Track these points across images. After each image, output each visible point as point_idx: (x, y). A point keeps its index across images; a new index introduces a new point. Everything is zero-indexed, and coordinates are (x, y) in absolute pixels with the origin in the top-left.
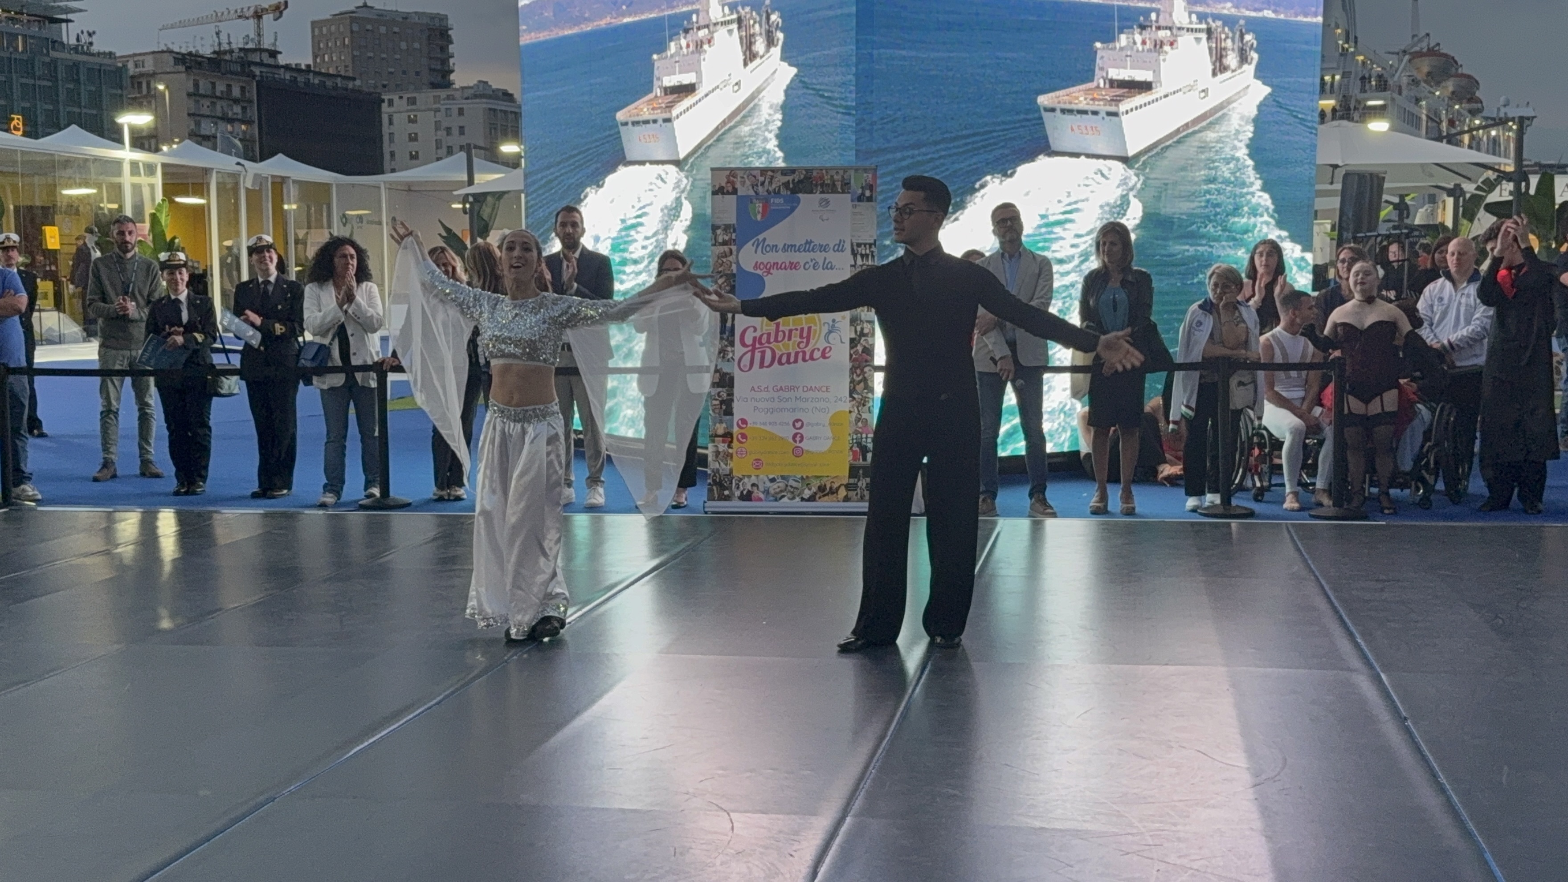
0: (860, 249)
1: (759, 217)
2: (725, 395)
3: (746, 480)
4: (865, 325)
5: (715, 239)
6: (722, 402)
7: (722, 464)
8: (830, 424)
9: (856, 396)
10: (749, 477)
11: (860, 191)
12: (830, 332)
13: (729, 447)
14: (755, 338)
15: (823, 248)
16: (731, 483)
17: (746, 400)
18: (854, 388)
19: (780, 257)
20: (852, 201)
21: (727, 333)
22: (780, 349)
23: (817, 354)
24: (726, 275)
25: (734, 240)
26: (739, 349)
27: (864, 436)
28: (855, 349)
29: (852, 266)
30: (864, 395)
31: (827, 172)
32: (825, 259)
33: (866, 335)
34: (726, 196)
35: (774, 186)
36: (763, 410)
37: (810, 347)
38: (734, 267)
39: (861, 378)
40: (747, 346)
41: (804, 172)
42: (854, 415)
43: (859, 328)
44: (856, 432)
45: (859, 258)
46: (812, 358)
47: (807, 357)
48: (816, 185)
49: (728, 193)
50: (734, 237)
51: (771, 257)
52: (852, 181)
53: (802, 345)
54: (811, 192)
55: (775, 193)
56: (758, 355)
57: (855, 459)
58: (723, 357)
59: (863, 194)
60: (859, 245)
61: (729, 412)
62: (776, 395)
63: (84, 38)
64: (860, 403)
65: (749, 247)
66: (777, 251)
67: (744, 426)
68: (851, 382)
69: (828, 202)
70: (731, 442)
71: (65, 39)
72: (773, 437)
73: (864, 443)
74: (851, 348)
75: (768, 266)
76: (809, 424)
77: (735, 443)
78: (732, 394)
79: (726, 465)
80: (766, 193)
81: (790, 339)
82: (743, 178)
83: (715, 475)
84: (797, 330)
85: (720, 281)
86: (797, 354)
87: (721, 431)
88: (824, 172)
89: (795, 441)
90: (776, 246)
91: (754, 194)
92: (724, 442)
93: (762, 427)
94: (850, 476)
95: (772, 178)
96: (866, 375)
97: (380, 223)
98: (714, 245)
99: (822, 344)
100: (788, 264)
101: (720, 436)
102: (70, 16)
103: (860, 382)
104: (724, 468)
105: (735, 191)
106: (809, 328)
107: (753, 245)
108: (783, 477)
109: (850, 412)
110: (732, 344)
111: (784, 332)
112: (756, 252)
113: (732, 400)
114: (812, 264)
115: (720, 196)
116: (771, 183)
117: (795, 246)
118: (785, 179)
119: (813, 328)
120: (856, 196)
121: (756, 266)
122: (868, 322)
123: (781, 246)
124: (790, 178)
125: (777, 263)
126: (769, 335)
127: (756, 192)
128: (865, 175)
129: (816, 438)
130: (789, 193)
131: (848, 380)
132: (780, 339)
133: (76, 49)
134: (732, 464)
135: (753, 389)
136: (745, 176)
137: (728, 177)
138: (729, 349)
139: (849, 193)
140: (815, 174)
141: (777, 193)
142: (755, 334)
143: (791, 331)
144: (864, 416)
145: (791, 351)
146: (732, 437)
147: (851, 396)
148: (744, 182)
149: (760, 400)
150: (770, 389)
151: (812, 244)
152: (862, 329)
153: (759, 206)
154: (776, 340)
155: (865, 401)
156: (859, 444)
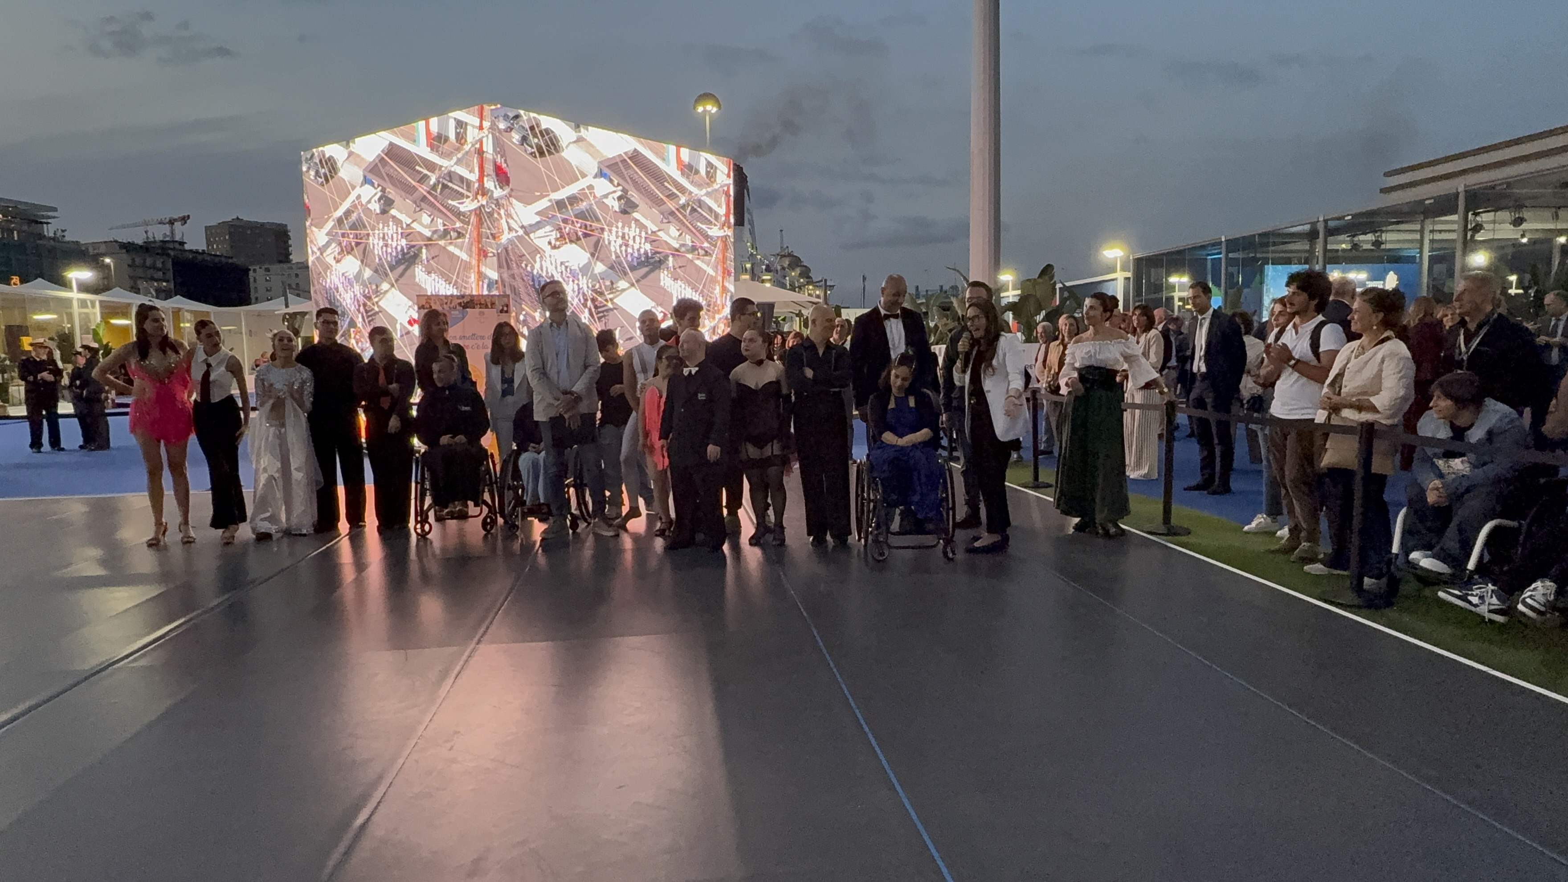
11: (501, 307)
20: (497, 312)
31: (482, 297)
35: (453, 304)
41: (470, 297)
49: (427, 309)
52: (497, 302)
54: (474, 308)
55: (454, 308)
59: (503, 309)
63: (59, 233)
69: (483, 313)
71: (46, 233)
88: (480, 297)
97: (241, 333)
102: (49, 221)
114: (476, 346)
116: (451, 303)
118: (458, 301)
120: (499, 310)
124: (462, 301)
127: (443, 308)
128: (504, 299)
130: (462, 308)
133: (54, 239)
136: (436, 300)
137: (426, 300)
140: (476, 298)
151: (476, 336)
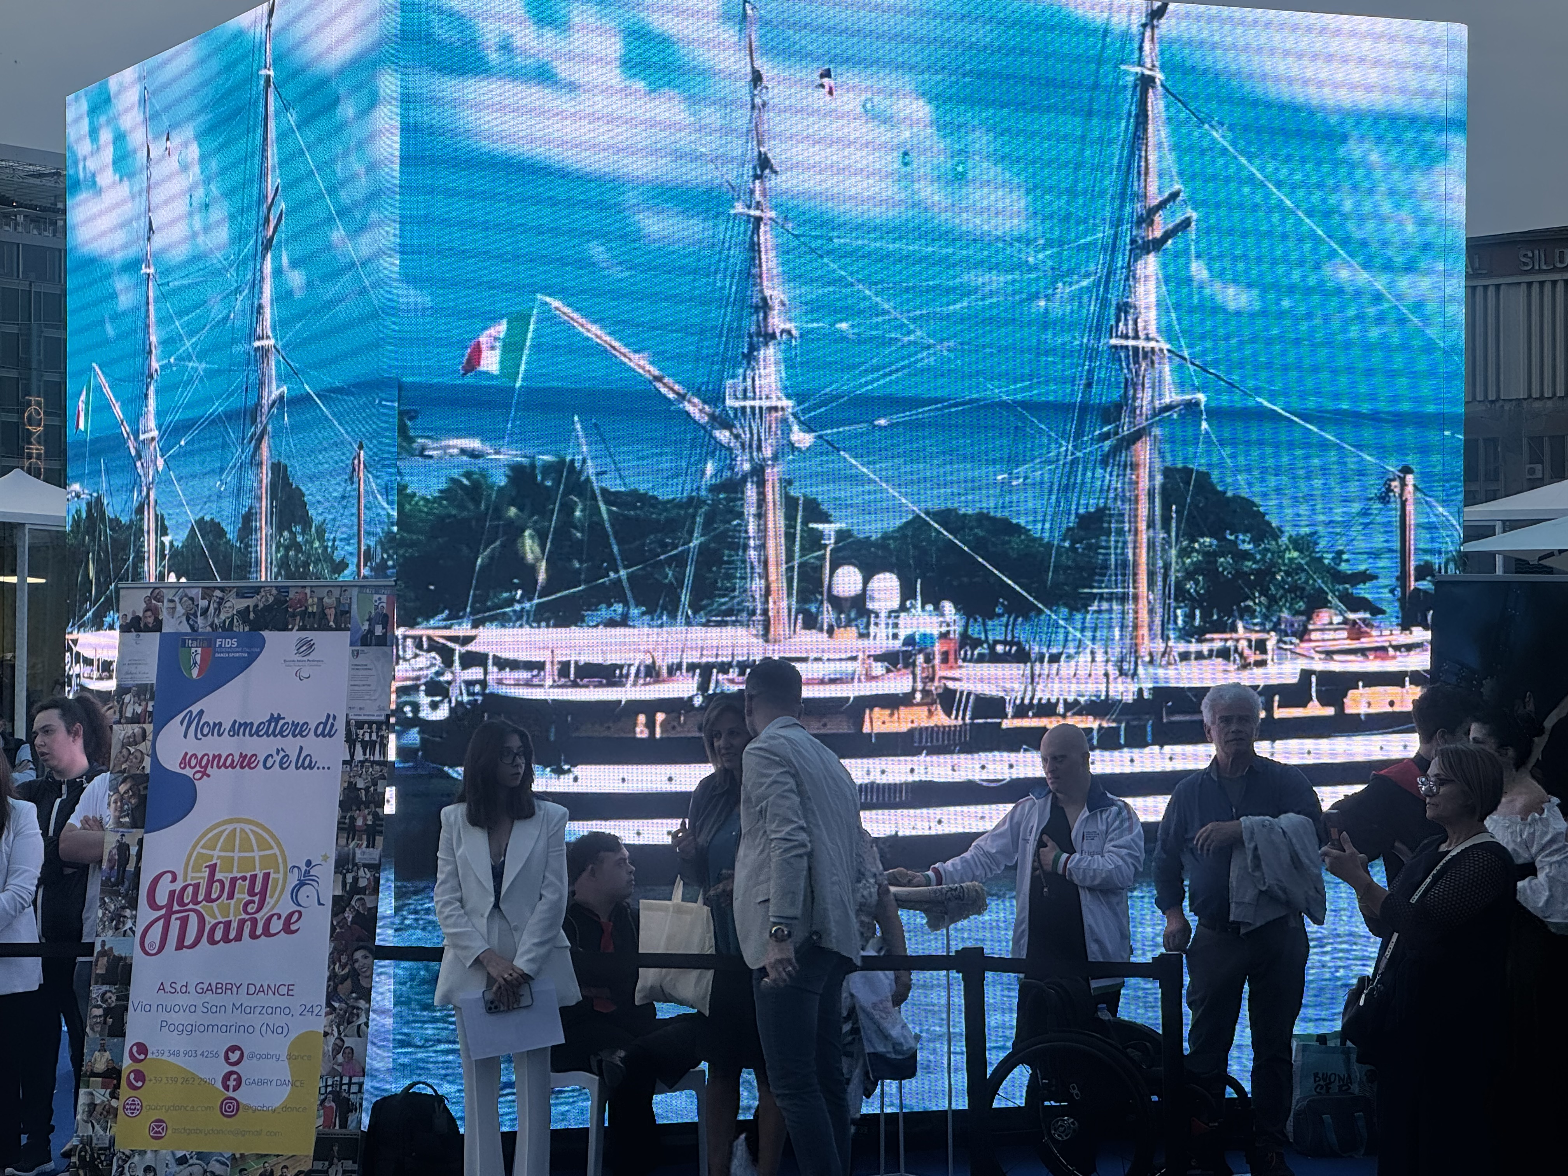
0: (361, 732)
1: (195, 673)
2: (114, 998)
3: (137, 1158)
4: (361, 873)
5: (121, 712)
6: (108, 1012)
7: (97, 1127)
8: (290, 1057)
9: (336, 1005)
10: (142, 1153)
11: (366, 627)
12: (302, 884)
13: (114, 1095)
14: (172, 894)
15: (299, 730)
16: (111, 1165)
17: (147, 1008)
18: (335, 988)
19: (226, 746)
20: (352, 644)
21: (127, 884)
22: (214, 914)
23: (276, 925)
24: (133, 777)
25: (151, 713)
26: (145, 914)
27: (346, 1080)
28: (341, 916)
29: (345, 762)
30: (351, 1002)
31: (312, 592)
32: (301, 748)
33: (363, 891)
34: (141, 634)
35: (223, 616)
36: (176, 1028)
37: (265, 910)
38: (147, 762)
39: (347, 970)
40: (161, 908)
41: (274, 591)
42: (332, 1040)
43: (349, 878)
44: (333, 1073)
45: (358, 747)
46: (267, 932)
47: (259, 931)
48: (294, 616)
49: (147, 629)
50: (150, 709)
51: (212, 745)
52: (354, 607)
53: (251, 908)
54: (285, 629)
55: (223, 628)
56: (175, 925)
57: (329, 1123)
58: (117, 928)
59: (371, 631)
60: (360, 725)
61: (118, 1030)
62: (198, 1000)
64: (343, 1017)
65: (175, 727)
66: (220, 735)
67: (142, 1057)
68: (329, 979)
69: (311, 646)
70: (118, 1086)
72: (189, 1079)
73: (344, 1094)
74: (334, 914)
75: (203, 763)
76: (252, 1056)
77: (124, 1090)
78: (127, 998)
79: (105, 1130)
80: (209, 629)
81: (231, 896)
82: (172, 601)
83: (83, 1149)
84: (244, 879)
85: (122, 788)
86: (242, 923)
87: (100, 1067)
88: (308, 591)
89: (227, 1088)
90: (220, 724)
91: (189, 631)
92: (104, 1086)
93: (172, 1059)
94: (318, 1156)
95: (221, 601)
96: (356, 965)
98: (119, 722)
99: (286, 907)
100: (236, 759)
101: (97, 1075)
103: (344, 979)
104: (99, 1135)
105: (157, 627)
106: (267, 876)
107: (182, 723)
108: (200, 1156)
109: (326, 1034)
110: (133, 904)
111: (222, 883)
112: (185, 736)
113: (127, 1009)
114: (278, 759)
115: (134, 634)
116: (218, 610)
117: (252, 724)
118: (242, 604)
119: (272, 876)
120: (359, 636)
121: (185, 762)
122: (365, 866)
123: (227, 726)
124: (250, 602)
125: (220, 756)
126: (197, 886)
127: (192, 627)
128: (376, 597)
129: (262, 1082)
130: (247, 629)
131: (327, 974)
132: (214, 896)
134: (115, 1129)
135: (162, 988)
136: (177, 599)
137: (148, 600)
138: (128, 912)
139: (348, 629)
140: (292, 595)
141: (227, 629)
142: (173, 887)
143: (234, 881)
144: (349, 1042)
145: (231, 918)
146: (119, 1079)
147: (329, 1004)
148: (175, 608)
149: (172, 1008)
150: (191, 989)
151: (281, 722)
152: (356, 879)
153: (197, 653)
154: (208, 899)
155: (352, 1014)
156: (337, 1096)
